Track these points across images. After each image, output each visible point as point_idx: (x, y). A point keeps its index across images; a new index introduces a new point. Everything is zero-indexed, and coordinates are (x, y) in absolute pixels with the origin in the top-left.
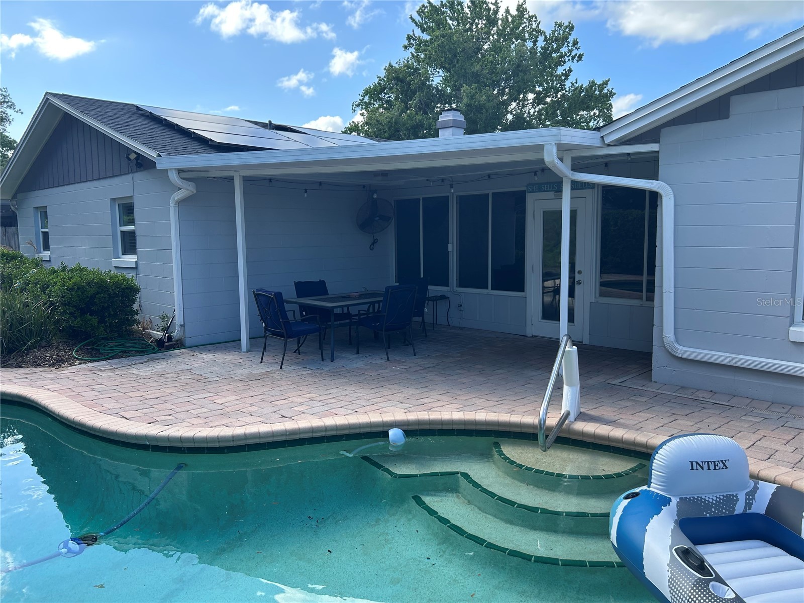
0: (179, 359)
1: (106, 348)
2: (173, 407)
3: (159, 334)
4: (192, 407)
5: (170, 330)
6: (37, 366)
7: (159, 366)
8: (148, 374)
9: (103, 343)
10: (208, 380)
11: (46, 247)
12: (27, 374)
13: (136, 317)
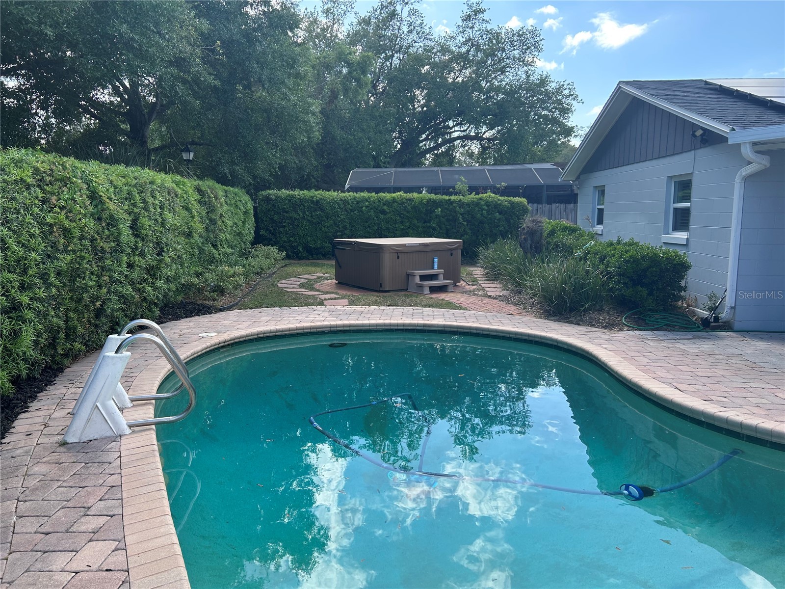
0: (726, 342)
1: (652, 319)
2: (727, 390)
3: (705, 314)
4: (749, 394)
5: (718, 310)
6: (593, 326)
7: (706, 346)
8: (695, 351)
9: (649, 315)
10: (763, 370)
11: (600, 222)
12: (586, 332)
13: (683, 293)
